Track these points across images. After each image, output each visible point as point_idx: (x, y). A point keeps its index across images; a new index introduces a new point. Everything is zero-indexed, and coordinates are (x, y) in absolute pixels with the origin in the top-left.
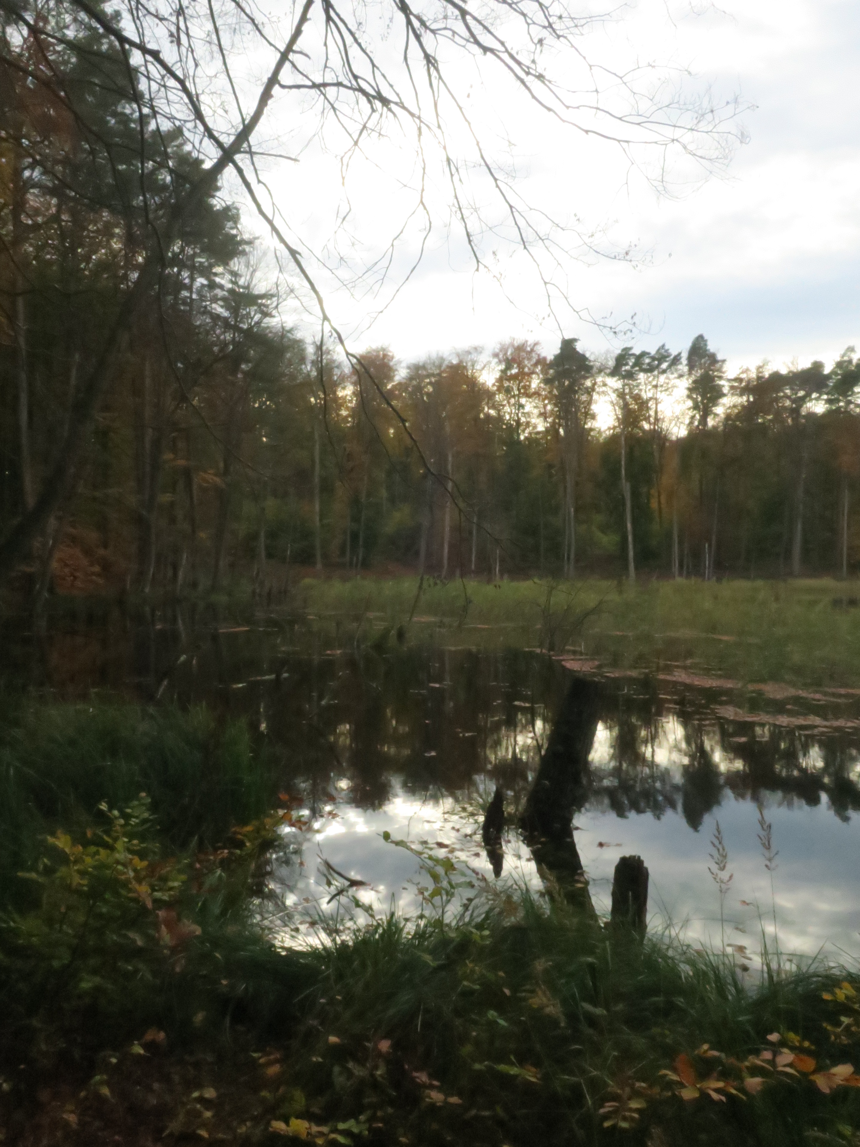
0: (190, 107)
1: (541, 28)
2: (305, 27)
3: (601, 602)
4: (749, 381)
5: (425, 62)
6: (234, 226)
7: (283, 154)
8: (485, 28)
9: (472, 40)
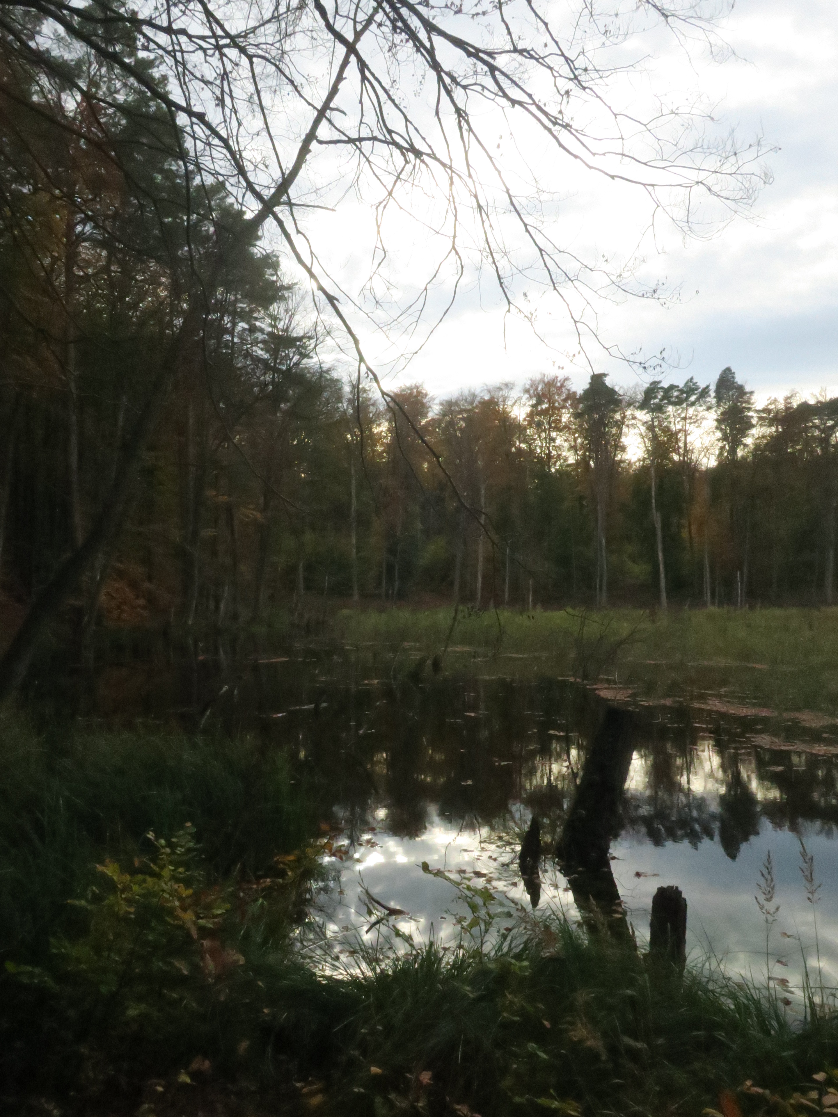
0: (233, 162)
1: (567, 80)
2: (341, 86)
3: (633, 632)
4: (777, 412)
5: (456, 116)
6: (273, 272)
7: (320, 205)
8: (514, 82)
9: (500, 94)
